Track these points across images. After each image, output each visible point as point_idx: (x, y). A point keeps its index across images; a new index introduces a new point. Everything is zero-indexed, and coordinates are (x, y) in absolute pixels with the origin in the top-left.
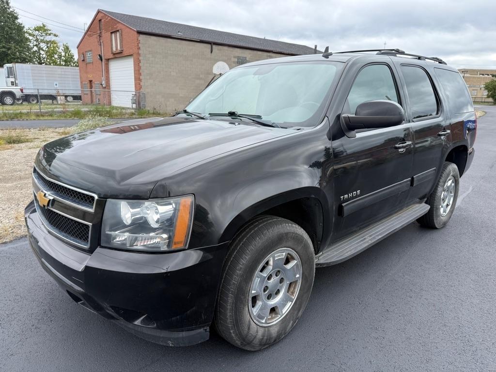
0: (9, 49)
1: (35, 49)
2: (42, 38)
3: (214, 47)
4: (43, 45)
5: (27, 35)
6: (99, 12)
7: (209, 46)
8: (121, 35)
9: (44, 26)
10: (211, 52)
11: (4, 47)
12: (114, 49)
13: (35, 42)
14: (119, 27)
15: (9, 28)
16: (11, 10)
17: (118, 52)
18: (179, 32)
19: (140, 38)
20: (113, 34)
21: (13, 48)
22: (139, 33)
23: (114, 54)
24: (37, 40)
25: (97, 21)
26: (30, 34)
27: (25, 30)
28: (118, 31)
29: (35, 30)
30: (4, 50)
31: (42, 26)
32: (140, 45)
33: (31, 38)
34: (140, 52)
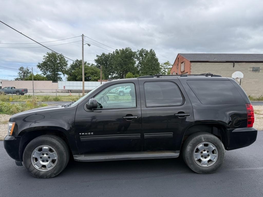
0: (153, 73)
1: (164, 72)
2: (167, 67)
3: (235, 64)
4: (167, 70)
5: (160, 67)
6: (178, 55)
7: (232, 63)
8: (185, 64)
9: (168, 62)
10: (234, 67)
11: (151, 72)
12: (182, 70)
13: (163, 69)
14: (184, 60)
15: (154, 65)
16: (156, 57)
17: (183, 71)
18: (215, 58)
19: (191, 64)
20: (182, 64)
21: (154, 72)
22: (191, 62)
23: (182, 72)
24: (164, 68)
25: (177, 59)
26: (162, 66)
27: (160, 65)
28: (183, 62)
29: (164, 64)
30: (151, 73)
31: (167, 62)
32: (191, 67)
33: (162, 67)
34: (191, 70)
